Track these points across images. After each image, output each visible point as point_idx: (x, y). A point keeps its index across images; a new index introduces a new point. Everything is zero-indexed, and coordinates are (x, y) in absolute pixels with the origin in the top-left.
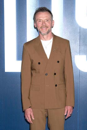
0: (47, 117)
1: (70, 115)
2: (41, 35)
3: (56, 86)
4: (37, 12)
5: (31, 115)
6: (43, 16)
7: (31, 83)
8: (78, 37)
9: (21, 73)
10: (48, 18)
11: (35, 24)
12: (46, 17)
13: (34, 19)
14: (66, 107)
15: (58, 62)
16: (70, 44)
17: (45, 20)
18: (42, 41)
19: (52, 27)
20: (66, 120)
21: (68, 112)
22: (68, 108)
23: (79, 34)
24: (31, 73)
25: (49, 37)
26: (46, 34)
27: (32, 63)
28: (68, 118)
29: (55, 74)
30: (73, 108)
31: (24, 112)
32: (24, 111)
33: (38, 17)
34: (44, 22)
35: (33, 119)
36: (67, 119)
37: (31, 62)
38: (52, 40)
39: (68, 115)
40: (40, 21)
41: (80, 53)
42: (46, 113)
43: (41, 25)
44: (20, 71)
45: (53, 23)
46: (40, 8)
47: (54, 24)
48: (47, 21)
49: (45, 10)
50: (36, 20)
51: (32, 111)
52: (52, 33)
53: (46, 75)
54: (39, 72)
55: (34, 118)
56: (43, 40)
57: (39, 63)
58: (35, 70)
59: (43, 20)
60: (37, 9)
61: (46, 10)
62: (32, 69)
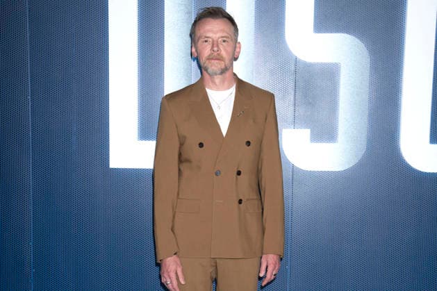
0: (215, 281)
1: (273, 277)
2: (206, 76)
3: (240, 201)
4: (199, 19)
5: (176, 273)
6: (214, 29)
7: (178, 194)
8: (292, 84)
9: (154, 170)
10: (225, 34)
11: (194, 50)
12: (223, 31)
13: (191, 36)
14: (264, 256)
15: (248, 143)
16: (276, 105)
17: (219, 38)
18: (208, 91)
19: (236, 59)
20: (262, 288)
21: (270, 269)
22: (269, 260)
23: (292, 77)
24: (179, 170)
25: (226, 83)
26: (219, 72)
27: (181, 145)
28: (268, 284)
29: (239, 173)
30: (281, 259)
31: (159, 265)
32: (159, 262)
33: (202, 31)
34: (215, 43)
35: (183, 282)
36: (265, 286)
37: (180, 141)
38: (233, 90)
39: (269, 277)
40: (206, 41)
41: (295, 123)
42: (211, 270)
43: (210, 52)
44: (152, 167)
45: (237, 50)
46: (208, 8)
47: (239, 52)
48: (224, 41)
49: (221, 16)
50: (197, 38)
51: (179, 262)
52: (235, 75)
53: (216, 174)
54: (199, 168)
55: (185, 280)
56: (211, 89)
57: (201, 145)
58: (188, 161)
59: (215, 39)
60: (201, 11)
61: (222, 14)
62: (181, 159)
